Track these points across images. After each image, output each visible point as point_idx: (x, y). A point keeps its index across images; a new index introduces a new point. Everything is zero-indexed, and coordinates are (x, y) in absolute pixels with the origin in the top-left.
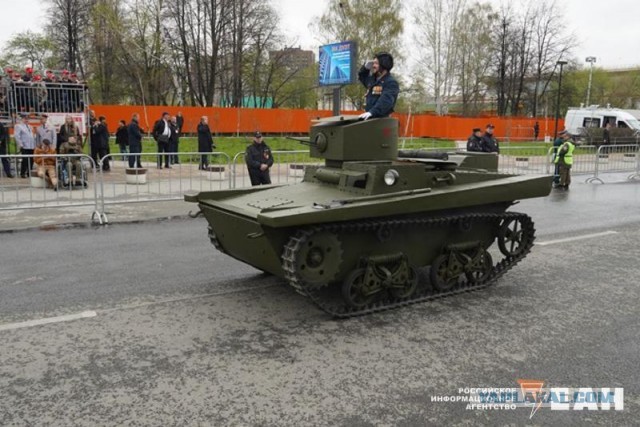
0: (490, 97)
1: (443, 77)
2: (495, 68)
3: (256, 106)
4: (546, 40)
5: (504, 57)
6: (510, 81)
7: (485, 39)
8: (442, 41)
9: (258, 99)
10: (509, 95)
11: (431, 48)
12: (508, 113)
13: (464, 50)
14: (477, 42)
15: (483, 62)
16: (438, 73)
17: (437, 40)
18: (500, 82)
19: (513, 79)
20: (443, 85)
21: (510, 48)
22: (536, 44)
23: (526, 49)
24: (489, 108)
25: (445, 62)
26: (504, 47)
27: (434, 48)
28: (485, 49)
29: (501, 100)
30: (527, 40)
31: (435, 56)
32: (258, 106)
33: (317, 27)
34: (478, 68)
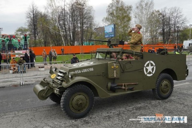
0: (160, 38)
2: (162, 30)
3: (87, 45)
4: (177, 20)
6: (166, 33)
7: (157, 21)
8: (144, 22)
9: (88, 42)
10: (166, 38)
12: (166, 43)
13: (151, 25)
14: (155, 22)
15: (157, 28)
18: (163, 34)
20: (145, 36)
21: (166, 23)
22: (173, 21)
23: (170, 23)
24: (160, 42)
26: (163, 24)
28: (158, 24)
29: (164, 39)
30: (171, 21)
32: (88, 45)
33: (105, 21)
34: (156, 30)
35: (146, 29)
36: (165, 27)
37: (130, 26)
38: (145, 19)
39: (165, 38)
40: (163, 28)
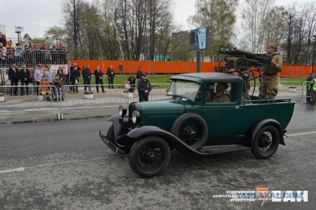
0: (283, 54)
1: (256, 44)
2: (286, 40)
3: (160, 60)
4: (313, 25)
5: (290, 33)
6: (294, 46)
7: (280, 25)
8: (256, 26)
9: (161, 56)
10: (293, 53)
11: (250, 30)
12: (293, 63)
13: (269, 31)
14: (276, 26)
15: (279, 36)
16: (254, 42)
17: (254, 26)
18: (288, 47)
19: (295, 45)
20: (257, 49)
21: (294, 29)
22: (308, 27)
23: (302, 30)
25: (258, 37)
26: (290, 29)
27: (252, 30)
28: (280, 29)
29: (289, 55)
30: (303, 25)
31: (253, 34)
32: (161, 60)
33: (191, 21)
34: (277, 40)
35: (259, 38)
36: (293, 36)
37: (234, 32)
38: (260, 21)
39: (291, 54)
40: (289, 38)
